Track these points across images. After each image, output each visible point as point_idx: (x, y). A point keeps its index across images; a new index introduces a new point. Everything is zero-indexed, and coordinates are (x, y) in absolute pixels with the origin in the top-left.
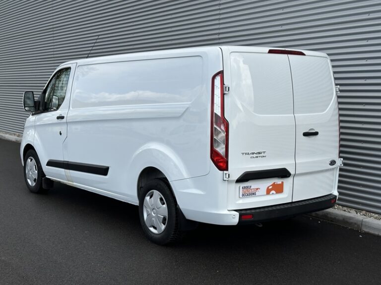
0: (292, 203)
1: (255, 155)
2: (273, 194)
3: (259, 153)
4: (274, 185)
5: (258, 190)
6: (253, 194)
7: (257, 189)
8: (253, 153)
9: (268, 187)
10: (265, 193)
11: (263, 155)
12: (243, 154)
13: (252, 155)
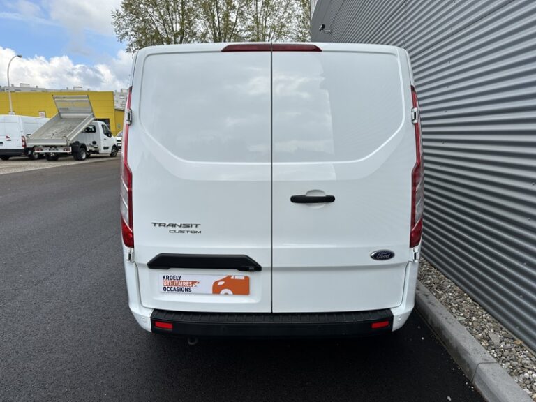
0: (272, 315)
1: (177, 229)
2: (226, 294)
3: (187, 226)
4: (227, 279)
5: (196, 284)
6: (186, 290)
7: (193, 283)
8: (174, 225)
9: (217, 282)
10: (211, 292)
11: (194, 229)
12: (155, 224)
13: (171, 228)
